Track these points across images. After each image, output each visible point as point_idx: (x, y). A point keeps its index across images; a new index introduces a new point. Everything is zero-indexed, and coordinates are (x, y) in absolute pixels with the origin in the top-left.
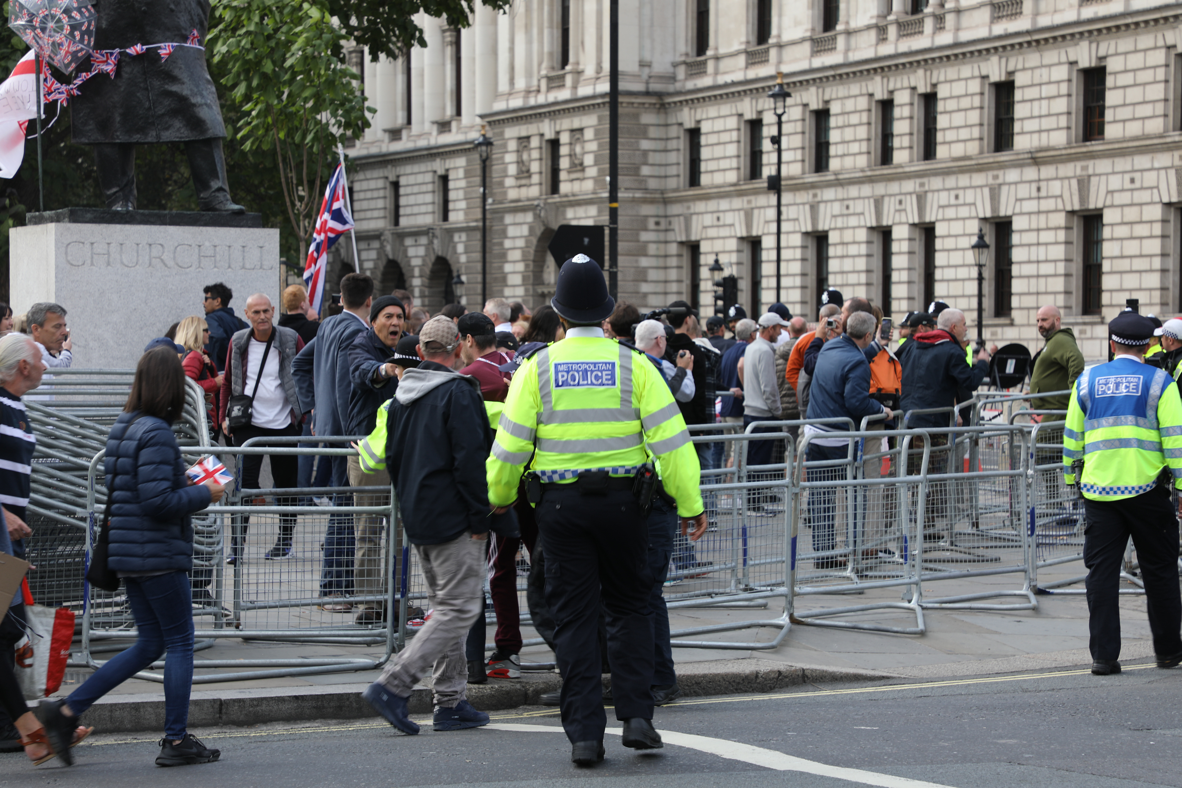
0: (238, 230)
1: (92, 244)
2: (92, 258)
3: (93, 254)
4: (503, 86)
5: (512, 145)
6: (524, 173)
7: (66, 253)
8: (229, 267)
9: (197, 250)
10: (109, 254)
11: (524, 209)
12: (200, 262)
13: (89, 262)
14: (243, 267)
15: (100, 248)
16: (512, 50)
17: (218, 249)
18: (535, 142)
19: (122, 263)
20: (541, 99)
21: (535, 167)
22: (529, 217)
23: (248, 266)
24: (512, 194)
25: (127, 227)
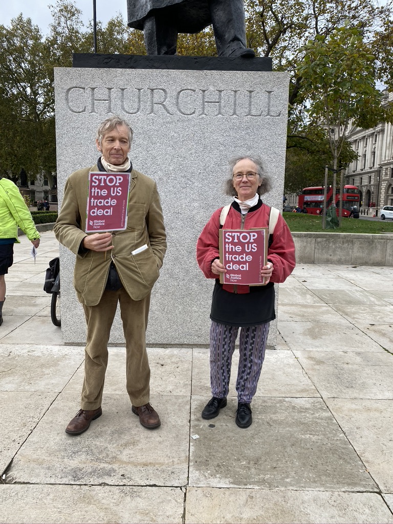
0: (245, 73)
1: (93, 89)
2: (93, 104)
3: (93, 99)
4: (383, 159)
5: (384, 170)
6: (386, 174)
7: (67, 99)
8: (234, 113)
9: (200, 96)
10: (109, 100)
11: (386, 181)
12: (203, 108)
13: (89, 108)
14: (249, 114)
15: (101, 93)
16: (386, 153)
17: (222, 94)
18: (389, 169)
19: (123, 109)
20: (391, 161)
21: (388, 173)
22: (387, 182)
23: (254, 112)
24: (384, 178)
25: (128, 71)
